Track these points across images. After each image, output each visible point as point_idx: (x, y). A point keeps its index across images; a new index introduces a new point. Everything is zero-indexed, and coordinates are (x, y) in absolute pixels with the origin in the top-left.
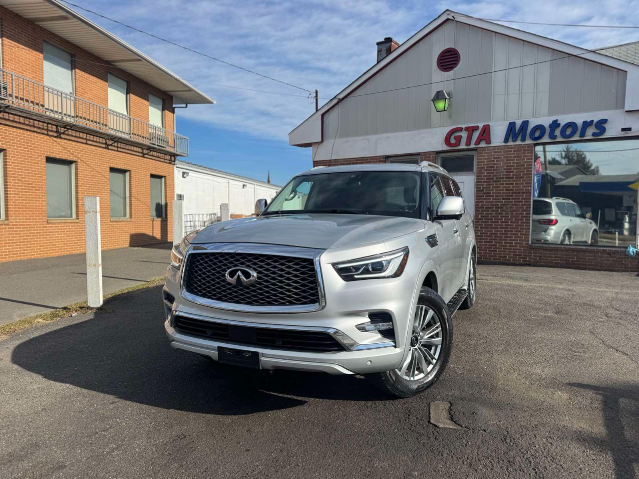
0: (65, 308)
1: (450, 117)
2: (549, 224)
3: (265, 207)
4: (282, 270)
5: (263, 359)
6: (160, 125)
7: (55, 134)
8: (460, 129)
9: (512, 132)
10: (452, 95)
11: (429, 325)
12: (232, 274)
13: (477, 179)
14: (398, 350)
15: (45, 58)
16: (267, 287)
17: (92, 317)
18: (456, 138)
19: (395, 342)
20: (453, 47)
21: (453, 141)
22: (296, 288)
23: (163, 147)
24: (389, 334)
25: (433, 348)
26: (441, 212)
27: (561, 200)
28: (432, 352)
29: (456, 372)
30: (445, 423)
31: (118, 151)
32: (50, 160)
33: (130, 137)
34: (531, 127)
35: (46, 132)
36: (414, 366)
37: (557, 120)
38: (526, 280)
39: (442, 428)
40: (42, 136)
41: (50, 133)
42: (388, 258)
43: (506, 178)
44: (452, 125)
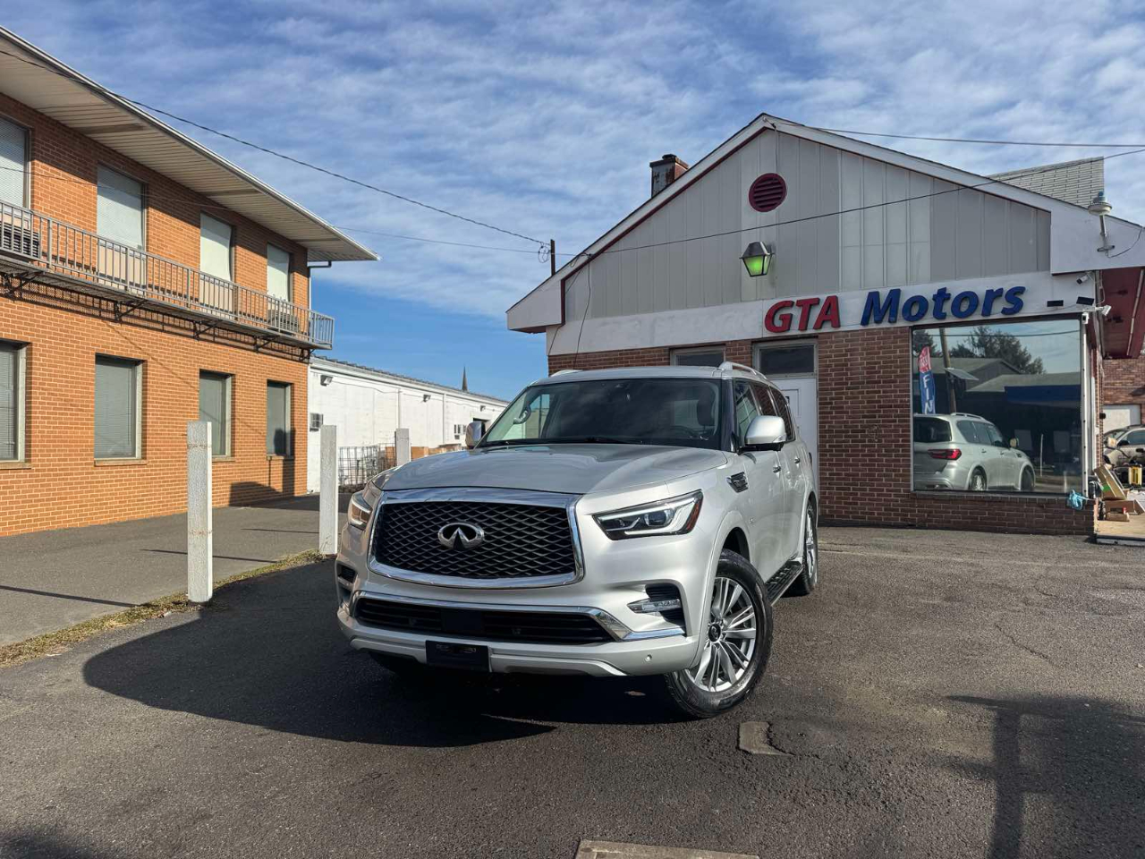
0: (147, 605)
1: (773, 284)
2: (947, 458)
3: (482, 434)
4: (520, 525)
5: (493, 656)
6: (284, 297)
7: (112, 316)
8: (789, 304)
9: (875, 308)
10: (775, 249)
11: (736, 608)
12: (448, 533)
13: (820, 385)
14: (689, 640)
15: (102, 192)
16: (499, 550)
17: (196, 617)
18: (783, 318)
19: (684, 628)
20: (775, 172)
21: (778, 323)
22: (541, 551)
23: (290, 334)
24: (676, 616)
25: (744, 644)
26: (752, 439)
27: (965, 417)
28: (742, 650)
29: (781, 685)
30: (760, 748)
31: (214, 342)
32: (102, 359)
33: (236, 319)
34: (903, 300)
35: (97, 313)
36: (716, 671)
37: (945, 289)
38: (905, 551)
39: (756, 755)
40: (91, 319)
41: (104, 314)
42: (673, 506)
43: (868, 383)
44: (776, 297)
